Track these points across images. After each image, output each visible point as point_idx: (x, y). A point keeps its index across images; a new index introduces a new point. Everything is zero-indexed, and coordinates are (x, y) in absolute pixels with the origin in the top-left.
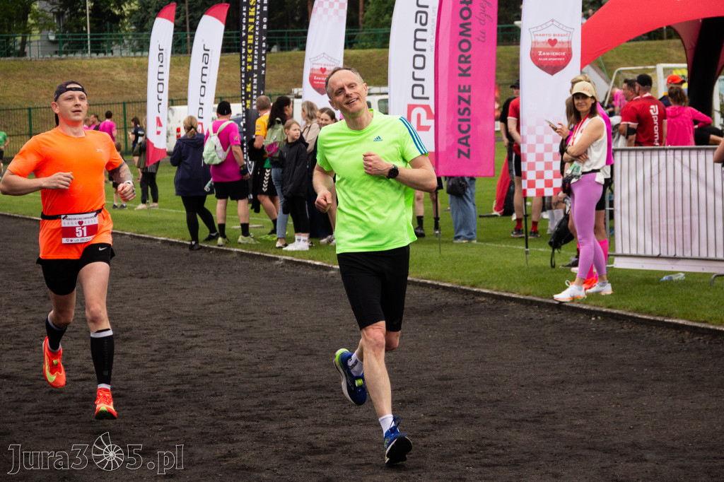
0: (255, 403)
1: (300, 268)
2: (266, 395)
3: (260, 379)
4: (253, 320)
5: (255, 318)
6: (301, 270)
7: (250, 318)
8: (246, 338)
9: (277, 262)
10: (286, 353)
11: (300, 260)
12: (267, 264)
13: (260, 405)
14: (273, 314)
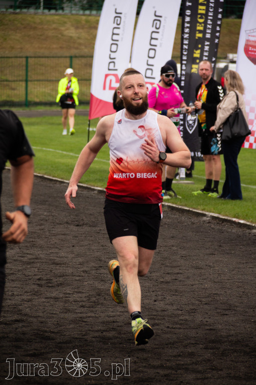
0: (175, 354)
1: (225, 225)
2: (185, 346)
3: (181, 330)
4: (178, 273)
5: (181, 271)
6: (226, 227)
7: (176, 270)
8: (171, 290)
9: (205, 218)
10: (206, 306)
11: (226, 218)
12: (194, 219)
13: (179, 356)
14: (197, 268)
